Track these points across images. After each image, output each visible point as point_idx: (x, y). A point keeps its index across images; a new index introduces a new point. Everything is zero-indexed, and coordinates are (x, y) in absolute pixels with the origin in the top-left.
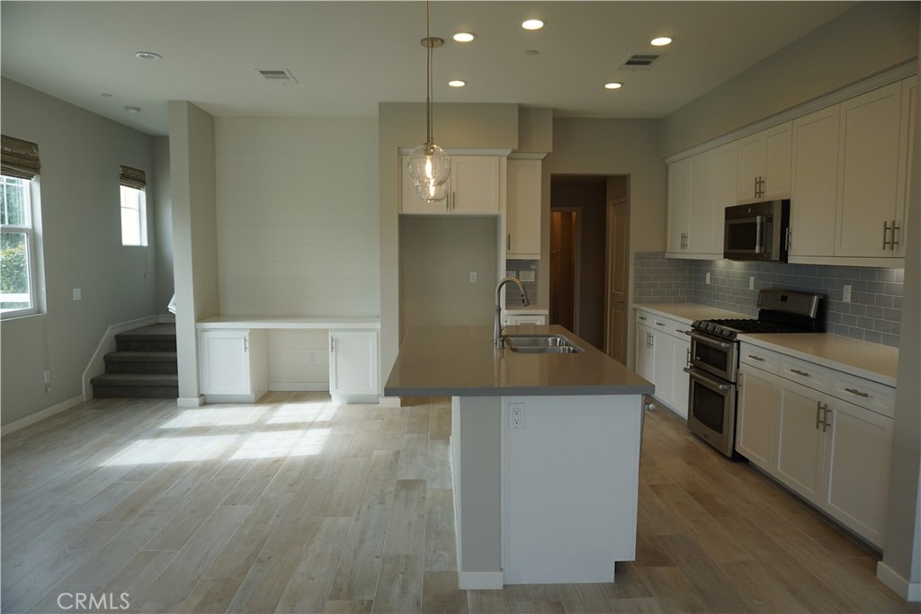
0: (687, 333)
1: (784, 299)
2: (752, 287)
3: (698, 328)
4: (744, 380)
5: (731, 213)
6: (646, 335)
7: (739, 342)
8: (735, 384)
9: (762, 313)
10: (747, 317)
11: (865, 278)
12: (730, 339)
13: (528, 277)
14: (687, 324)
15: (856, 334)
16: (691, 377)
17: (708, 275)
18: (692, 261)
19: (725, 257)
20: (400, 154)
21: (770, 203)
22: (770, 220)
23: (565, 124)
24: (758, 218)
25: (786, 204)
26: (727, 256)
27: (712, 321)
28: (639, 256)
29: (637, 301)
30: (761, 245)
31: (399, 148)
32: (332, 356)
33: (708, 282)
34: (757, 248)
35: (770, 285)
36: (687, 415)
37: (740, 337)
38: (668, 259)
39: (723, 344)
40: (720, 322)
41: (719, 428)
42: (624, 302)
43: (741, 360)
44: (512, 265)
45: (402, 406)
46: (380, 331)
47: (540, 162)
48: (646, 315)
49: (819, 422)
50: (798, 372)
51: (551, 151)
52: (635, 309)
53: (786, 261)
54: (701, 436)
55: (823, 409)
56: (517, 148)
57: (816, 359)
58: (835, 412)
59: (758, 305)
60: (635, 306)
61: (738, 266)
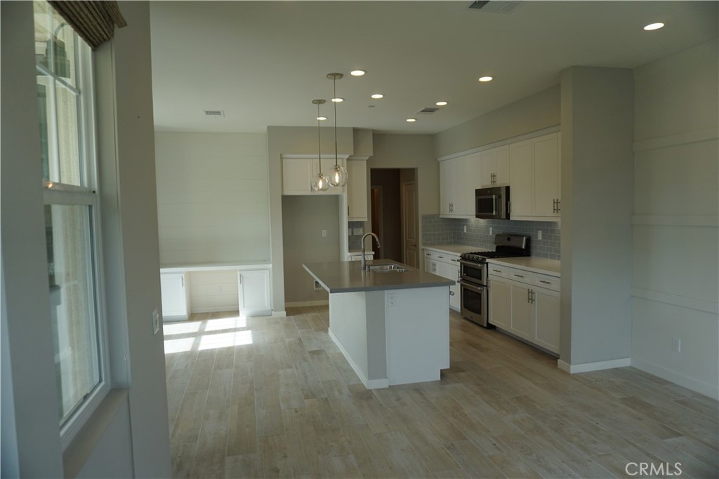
0: (458, 261)
1: (509, 239)
2: (491, 234)
3: (464, 257)
4: (491, 284)
5: (478, 192)
6: (431, 265)
7: (487, 263)
8: (486, 286)
9: (498, 248)
10: (490, 251)
11: (547, 226)
12: (483, 262)
13: (359, 231)
14: (458, 256)
15: (545, 256)
16: (461, 285)
17: (465, 227)
18: (455, 219)
19: (477, 217)
20: (282, 158)
21: (500, 188)
22: (500, 197)
23: (379, 137)
24: (494, 196)
25: (508, 188)
26: (477, 216)
27: (471, 253)
28: (425, 217)
29: (424, 244)
30: (496, 210)
31: (281, 155)
32: (240, 287)
33: (465, 231)
34: (494, 212)
35: (500, 232)
36: (460, 308)
37: (488, 260)
38: (442, 218)
39: (479, 265)
40: (475, 253)
41: (479, 311)
42: (416, 246)
43: (489, 273)
44: (352, 225)
45: (287, 316)
46: (271, 270)
47: (365, 162)
48: (431, 252)
49: (529, 299)
50: (518, 276)
51: (372, 155)
52: (423, 249)
53: (509, 219)
54: (469, 318)
55: (531, 292)
56: (352, 154)
57: (525, 268)
58: (536, 293)
59: (495, 243)
60: (423, 247)
61: (482, 222)
